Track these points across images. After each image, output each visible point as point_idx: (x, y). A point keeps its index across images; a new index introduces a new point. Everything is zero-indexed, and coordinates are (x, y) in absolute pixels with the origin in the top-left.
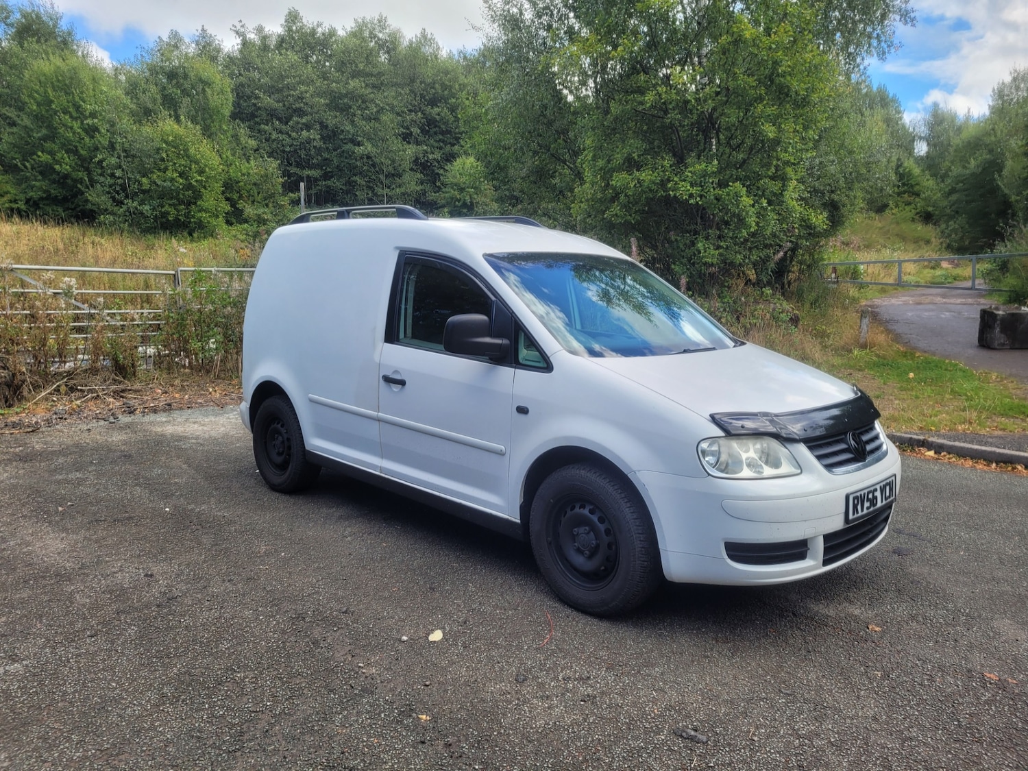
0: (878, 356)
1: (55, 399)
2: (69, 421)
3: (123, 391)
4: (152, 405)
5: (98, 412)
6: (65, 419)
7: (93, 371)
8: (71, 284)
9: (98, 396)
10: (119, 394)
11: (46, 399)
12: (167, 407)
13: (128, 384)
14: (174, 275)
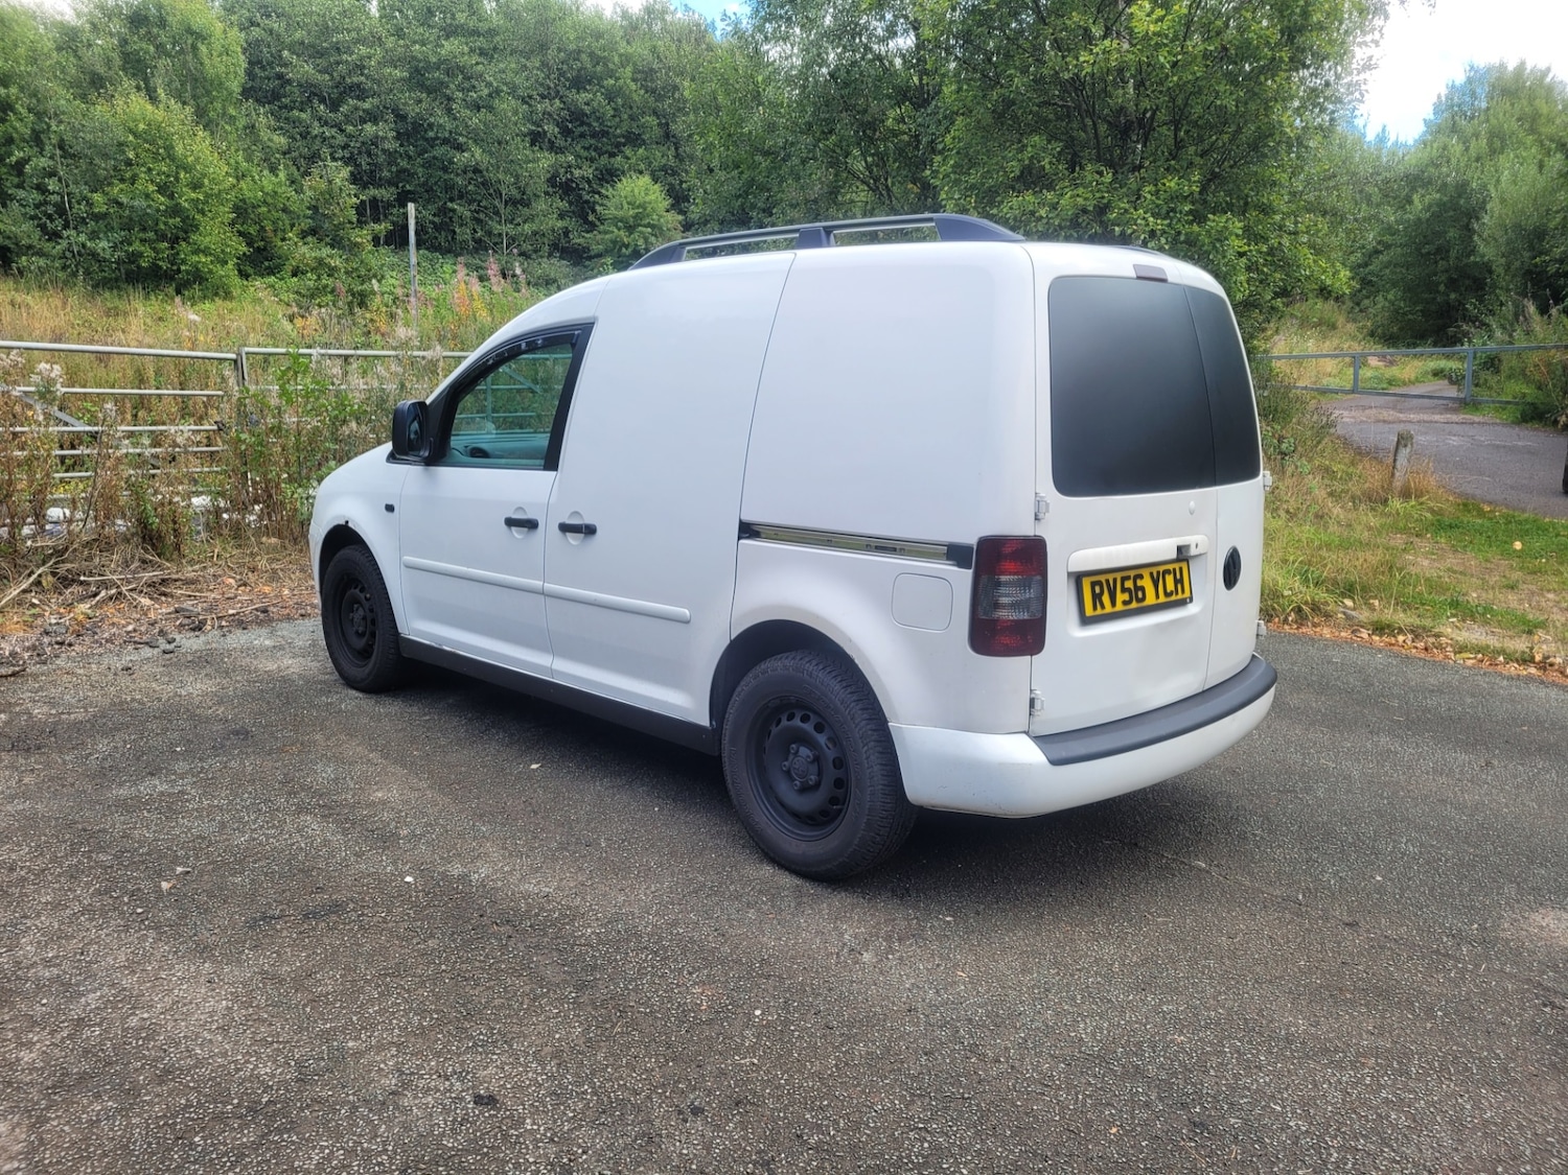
0: (1431, 510)
1: (35, 601)
2: (77, 648)
3: (164, 581)
4: (231, 612)
5: (130, 628)
6: (70, 645)
7: (102, 543)
8: (53, 375)
9: (120, 593)
10: (158, 589)
11: (18, 602)
12: (262, 616)
13: (170, 569)
14: (235, 361)
